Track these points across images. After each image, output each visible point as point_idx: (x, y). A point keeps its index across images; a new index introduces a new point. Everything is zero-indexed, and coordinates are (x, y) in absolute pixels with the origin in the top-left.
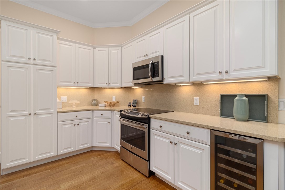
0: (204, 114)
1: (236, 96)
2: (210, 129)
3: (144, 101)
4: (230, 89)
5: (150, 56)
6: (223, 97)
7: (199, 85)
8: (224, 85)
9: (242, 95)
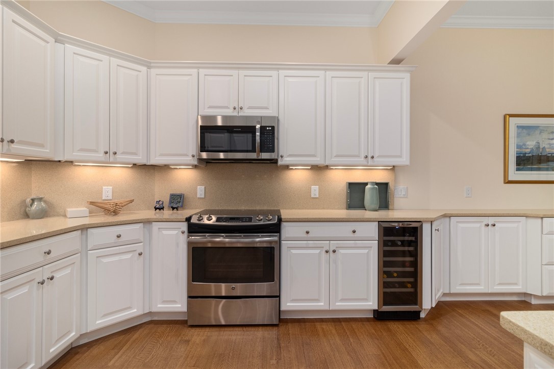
0: (325, 209)
1: (366, 184)
2: (379, 222)
3: (203, 196)
4: (358, 176)
5: (247, 112)
6: (351, 185)
7: (319, 169)
8: (350, 171)
9: (373, 183)
